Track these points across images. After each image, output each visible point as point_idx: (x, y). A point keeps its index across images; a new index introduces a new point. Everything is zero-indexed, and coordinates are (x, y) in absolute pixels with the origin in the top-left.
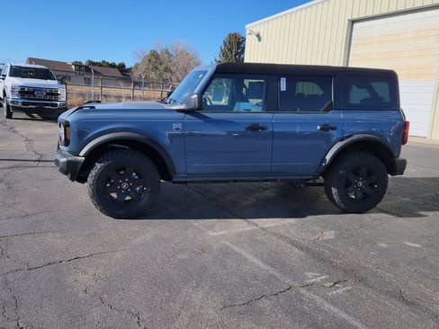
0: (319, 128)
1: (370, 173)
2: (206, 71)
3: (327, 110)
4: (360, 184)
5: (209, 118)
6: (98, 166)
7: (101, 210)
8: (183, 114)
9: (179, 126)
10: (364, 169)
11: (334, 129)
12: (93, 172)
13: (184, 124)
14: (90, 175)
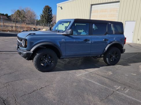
0: (104, 40)
1: (116, 53)
2: (71, 22)
3: (105, 34)
4: (114, 56)
5: (73, 37)
6: (38, 54)
7: (38, 70)
8: (64, 36)
9: (64, 40)
10: (115, 52)
11: (108, 40)
12: (36, 57)
13: (65, 39)
14: (35, 58)
